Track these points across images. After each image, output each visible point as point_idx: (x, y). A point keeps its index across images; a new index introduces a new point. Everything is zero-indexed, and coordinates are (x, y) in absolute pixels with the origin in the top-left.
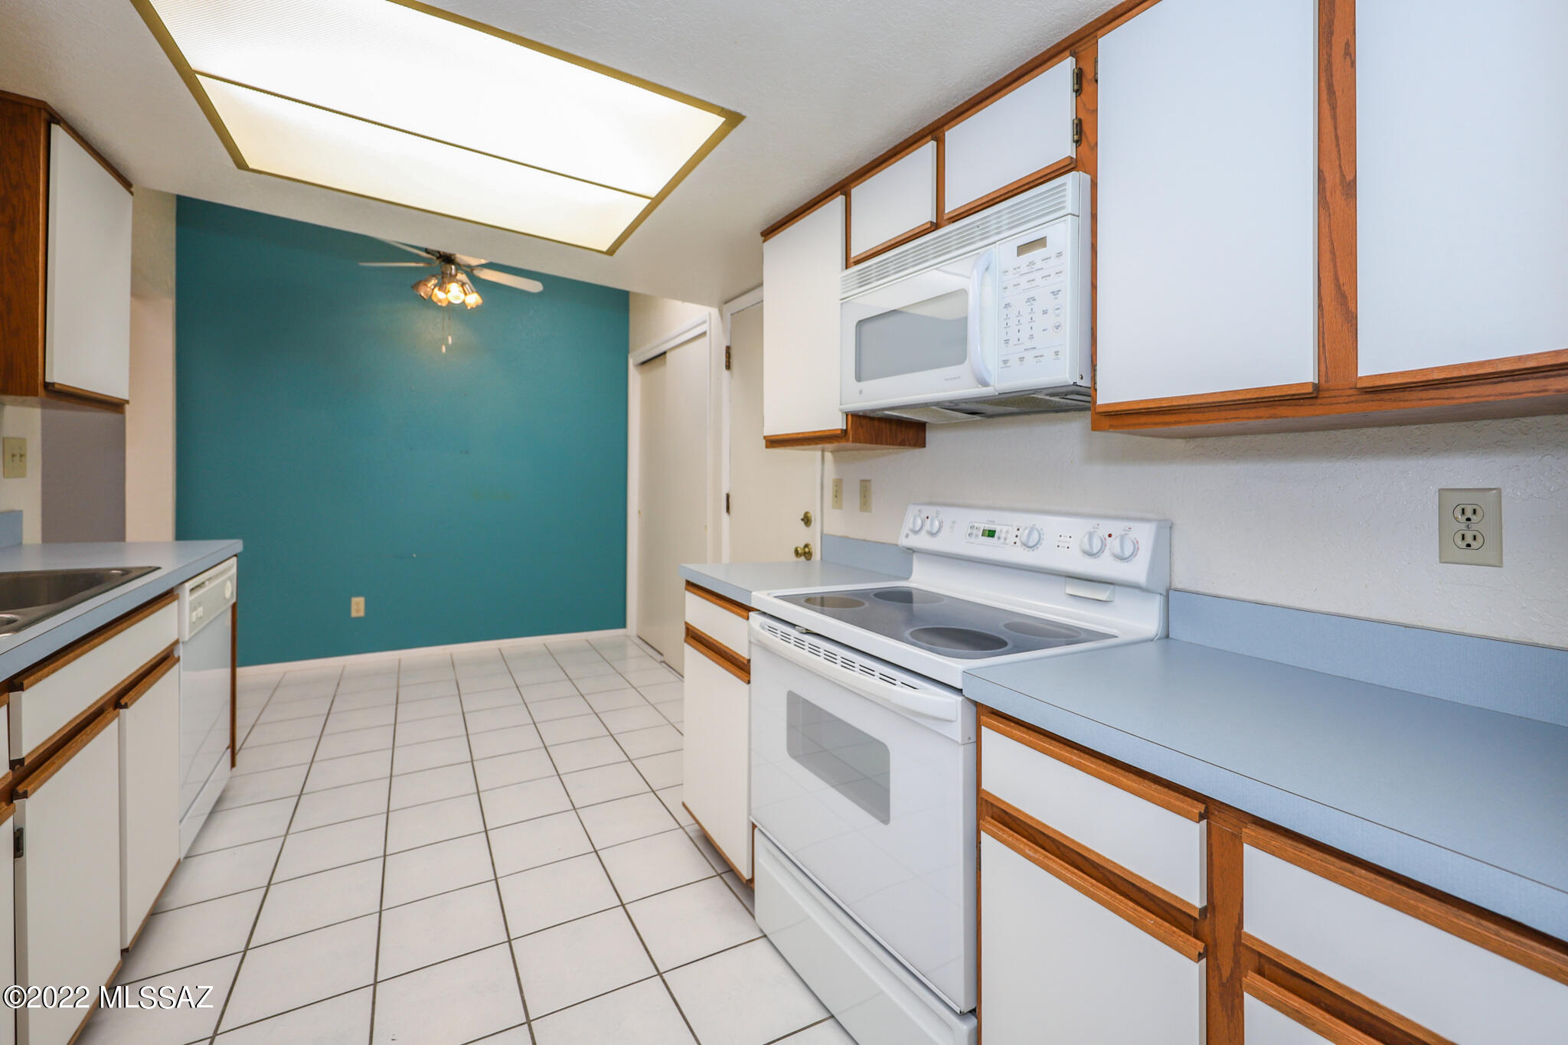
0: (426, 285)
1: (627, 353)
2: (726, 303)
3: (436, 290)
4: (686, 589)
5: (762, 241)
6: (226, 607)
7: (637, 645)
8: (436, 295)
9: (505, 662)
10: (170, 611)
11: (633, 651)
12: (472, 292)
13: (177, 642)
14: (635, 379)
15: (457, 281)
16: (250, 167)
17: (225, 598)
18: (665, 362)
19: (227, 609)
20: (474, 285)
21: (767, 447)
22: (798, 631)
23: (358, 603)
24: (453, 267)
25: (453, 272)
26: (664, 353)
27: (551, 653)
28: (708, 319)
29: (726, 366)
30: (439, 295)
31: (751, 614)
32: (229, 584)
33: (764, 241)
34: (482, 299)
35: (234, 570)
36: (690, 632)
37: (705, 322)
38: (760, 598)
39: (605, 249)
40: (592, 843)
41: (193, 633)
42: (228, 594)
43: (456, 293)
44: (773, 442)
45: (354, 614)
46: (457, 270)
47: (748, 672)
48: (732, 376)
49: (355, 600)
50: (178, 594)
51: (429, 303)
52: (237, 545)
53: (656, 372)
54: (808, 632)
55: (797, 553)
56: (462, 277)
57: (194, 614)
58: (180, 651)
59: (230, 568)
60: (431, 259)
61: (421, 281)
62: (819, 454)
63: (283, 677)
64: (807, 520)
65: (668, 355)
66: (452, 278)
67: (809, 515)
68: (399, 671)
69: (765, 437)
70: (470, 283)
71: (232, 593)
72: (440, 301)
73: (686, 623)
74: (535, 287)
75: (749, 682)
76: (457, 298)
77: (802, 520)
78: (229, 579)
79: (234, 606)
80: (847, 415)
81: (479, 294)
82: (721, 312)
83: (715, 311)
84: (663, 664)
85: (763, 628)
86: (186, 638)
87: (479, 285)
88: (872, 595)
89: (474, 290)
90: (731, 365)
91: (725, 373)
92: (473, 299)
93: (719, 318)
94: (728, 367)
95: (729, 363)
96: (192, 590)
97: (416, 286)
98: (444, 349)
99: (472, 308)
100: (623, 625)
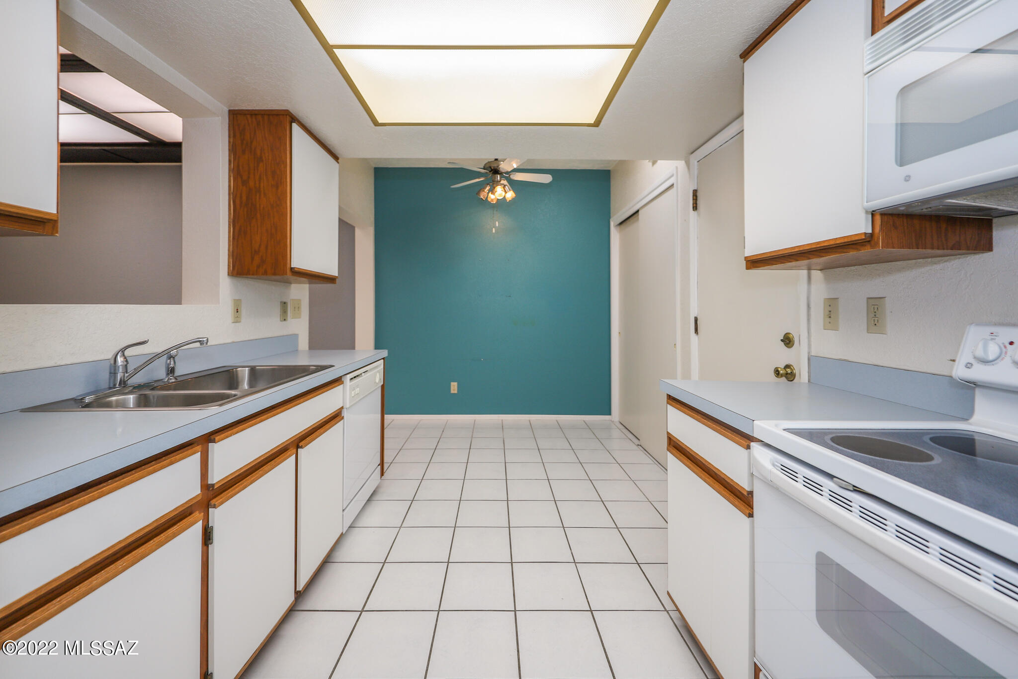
0: (484, 191)
1: (610, 218)
2: (692, 153)
3: (490, 194)
4: (668, 403)
5: (742, 62)
6: (378, 386)
7: (620, 429)
8: (490, 197)
9: (532, 430)
10: (338, 390)
11: (616, 433)
12: (510, 190)
13: (342, 408)
14: (615, 236)
15: (501, 185)
16: (380, 122)
17: (375, 382)
18: (638, 218)
19: (378, 387)
20: (510, 185)
21: (747, 268)
22: (835, 483)
23: (454, 386)
24: (499, 176)
25: (499, 179)
26: (637, 211)
27: (560, 427)
28: (675, 173)
29: (693, 207)
30: (491, 196)
31: (752, 444)
32: (378, 374)
33: (744, 62)
34: (515, 193)
35: (382, 367)
36: (672, 443)
37: (672, 176)
38: (763, 428)
39: (592, 121)
40: (588, 601)
41: (352, 403)
42: (377, 381)
43: (501, 193)
44: (754, 263)
45: (452, 392)
46: (501, 178)
47: (750, 506)
48: (699, 215)
49: (452, 383)
50: (343, 381)
51: (485, 203)
52: (385, 353)
53: (631, 228)
54: (857, 490)
55: (777, 372)
56: (504, 182)
57: (353, 392)
58: (345, 414)
59: (380, 365)
60: (487, 172)
61: (481, 189)
62: (804, 273)
63: (419, 423)
64: (788, 341)
65: (640, 212)
66: (498, 183)
67: (791, 336)
68: (474, 427)
69: (746, 258)
70: (508, 185)
71: (380, 379)
72: (492, 200)
73: (668, 433)
74: (547, 179)
75: (751, 515)
76: (500, 195)
77: (782, 340)
78: (379, 372)
79: (383, 386)
80: (873, 215)
81: (514, 192)
82: (688, 164)
83: (681, 164)
84: (639, 447)
85: (774, 465)
86: (348, 406)
87: (514, 185)
88: (926, 439)
89: (511, 189)
90: (698, 207)
91: (693, 214)
92: (510, 195)
93: (686, 169)
94: (695, 208)
95: (696, 204)
96: (351, 379)
97: (478, 193)
98: (494, 231)
99: (510, 201)
100: (609, 413)
